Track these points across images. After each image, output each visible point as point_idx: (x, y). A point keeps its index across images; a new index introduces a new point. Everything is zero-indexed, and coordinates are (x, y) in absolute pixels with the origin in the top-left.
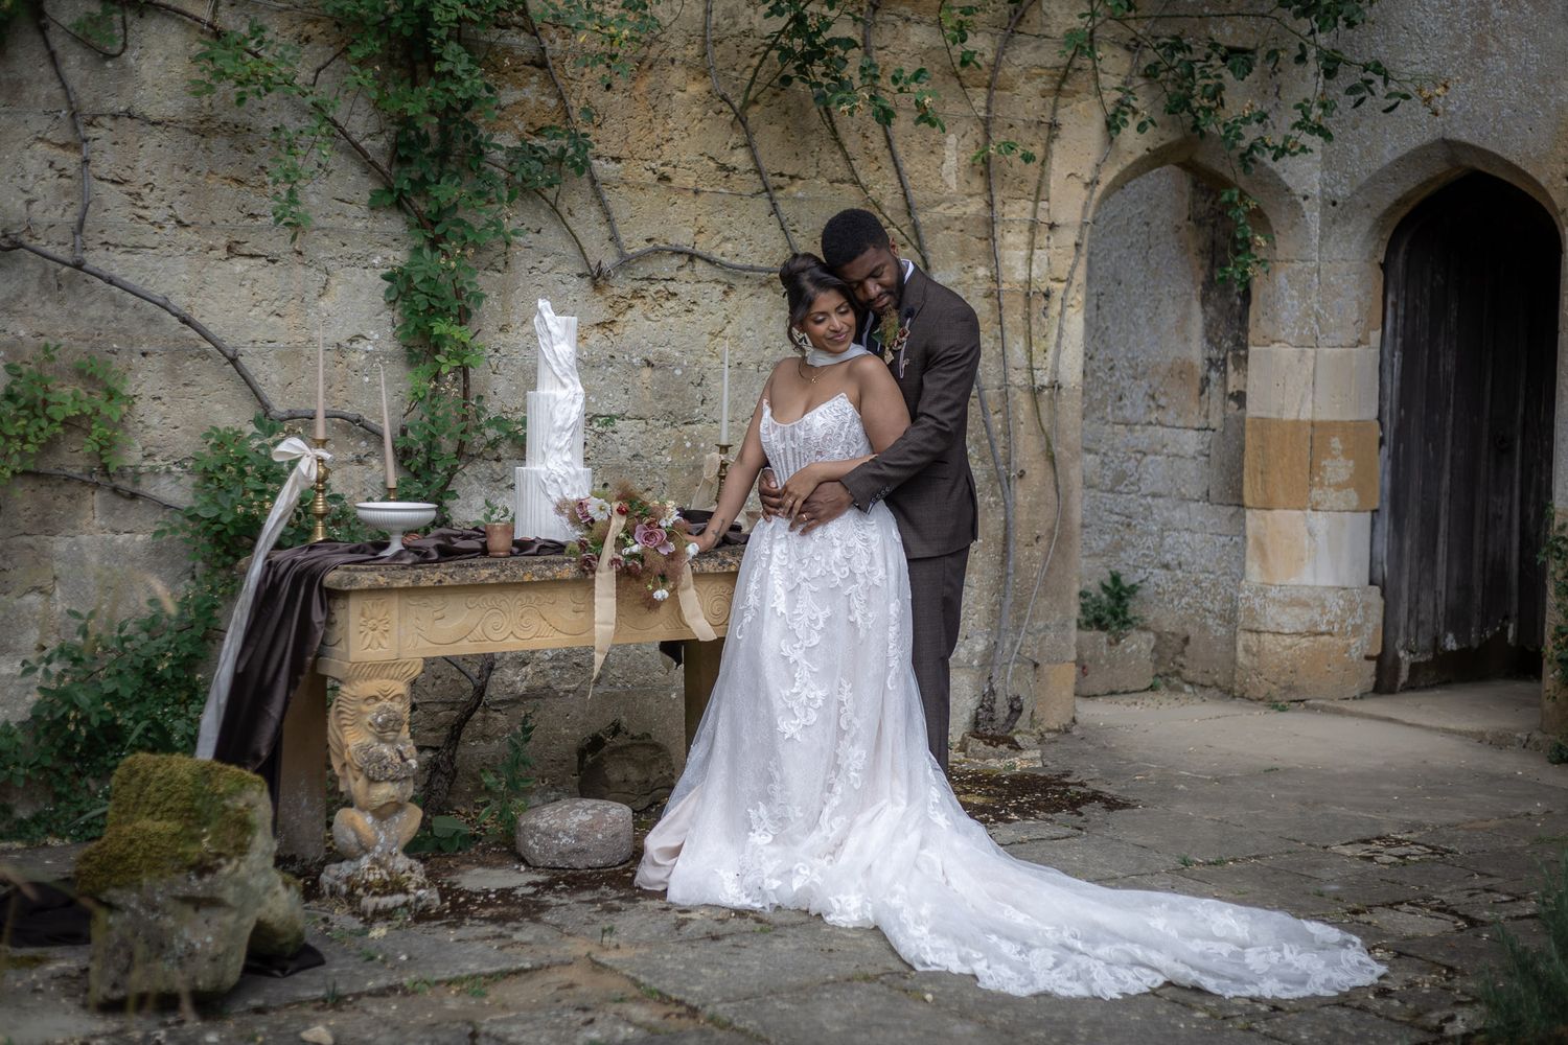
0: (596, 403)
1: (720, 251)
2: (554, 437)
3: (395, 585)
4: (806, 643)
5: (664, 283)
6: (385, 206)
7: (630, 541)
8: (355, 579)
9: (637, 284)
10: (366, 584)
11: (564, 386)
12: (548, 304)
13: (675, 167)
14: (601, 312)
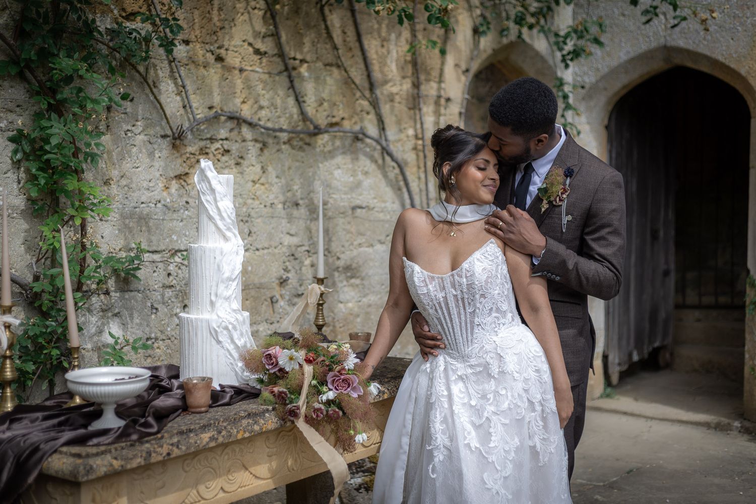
0: (177, 241)
1: (257, 117)
2: (222, 287)
3: (129, 467)
4: (504, 474)
5: (221, 142)
6: (9, 75)
7: (325, 389)
8: (91, 467)
9: (202, 144)
10: (103, 470)
11: (226, 239)
12: (210, 163)
13: (227, 50)
14: (178, 167)
